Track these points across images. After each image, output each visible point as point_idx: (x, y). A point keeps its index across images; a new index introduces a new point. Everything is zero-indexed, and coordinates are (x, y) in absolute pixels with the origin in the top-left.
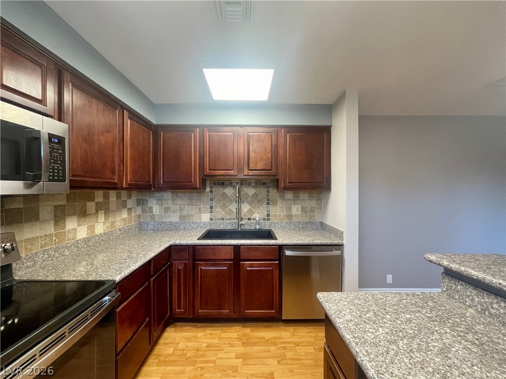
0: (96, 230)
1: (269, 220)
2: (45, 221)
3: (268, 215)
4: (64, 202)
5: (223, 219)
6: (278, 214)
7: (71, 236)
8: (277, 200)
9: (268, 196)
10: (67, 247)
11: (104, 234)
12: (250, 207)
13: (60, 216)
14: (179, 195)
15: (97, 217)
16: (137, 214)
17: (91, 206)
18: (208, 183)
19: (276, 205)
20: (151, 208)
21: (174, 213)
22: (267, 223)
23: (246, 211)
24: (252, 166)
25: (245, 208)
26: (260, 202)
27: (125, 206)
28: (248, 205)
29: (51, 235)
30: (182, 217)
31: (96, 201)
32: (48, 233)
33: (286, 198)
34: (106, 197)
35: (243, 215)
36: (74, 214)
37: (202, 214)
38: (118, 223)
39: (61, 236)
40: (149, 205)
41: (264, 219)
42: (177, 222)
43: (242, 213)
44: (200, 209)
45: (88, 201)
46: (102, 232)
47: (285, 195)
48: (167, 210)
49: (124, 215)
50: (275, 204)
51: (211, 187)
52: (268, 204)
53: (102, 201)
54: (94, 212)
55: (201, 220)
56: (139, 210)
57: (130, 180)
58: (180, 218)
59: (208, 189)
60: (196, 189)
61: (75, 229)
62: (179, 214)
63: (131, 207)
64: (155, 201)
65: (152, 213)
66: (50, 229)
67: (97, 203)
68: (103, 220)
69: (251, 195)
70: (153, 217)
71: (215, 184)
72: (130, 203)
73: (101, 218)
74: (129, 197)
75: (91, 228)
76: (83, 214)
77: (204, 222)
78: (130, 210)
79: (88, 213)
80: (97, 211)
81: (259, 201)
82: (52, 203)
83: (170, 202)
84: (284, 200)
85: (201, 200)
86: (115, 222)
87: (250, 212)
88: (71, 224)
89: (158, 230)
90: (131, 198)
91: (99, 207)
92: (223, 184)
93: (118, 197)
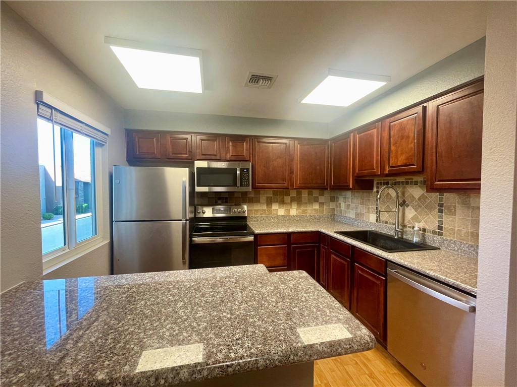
0: (291, 212)
1: (440, 234)
2: (263, 203)
3: (440, 228)
4: (272, 196)
5: (387, 223)
6: (456, 228)
7: (275, 212)
8: (455, 207)
9: (441, 200)
10: (272, 217)
11: (296, 216)
12: (415, 213)
13: (269, 202)
14: (356, 194)
15: (291, 205)
16: (331, 207)
17: (287, 199)
18: (375, 183)
19: (454, 214)
20: (340, 204)
21: (352, 210)
22: (437, 238)
23: (410, 217)
24: (392, 162)
25: (410, 213)
26: (430, 208)
27: (316, 200)
28: (413, 210)
29: (265, 210)
30: (357, 215)
31: (291, 196)
32: (263, 209)
33: (472, 205)
34: (299, 194)
35: (406, 222)
36: (277, 202)
37: (370, 214)
38: (309, 212)
39: (270, 211)
40: (339, 202)
41: (434, 232)
42: (353, 219)
43: (406, 219)
44: (368, 208)
45: (286, 196)
46: (295, 214)
47: (471, 199)
48: (348, 207)
49: (316, 206)
50: (452, 212)
51: (378, 188)
52: (441, 211)
53: (295, 196)
54: (290, 202)
55: (369, 220)
56: (332, 205)
57: (299, 184)
58: (356, 215)
59: (375, 190)
60: (350, 189)
61: (277, 210)
62: (355, 212)
63: (323, 202)
64: (342, 199)
65: (340, 207)
66: (265, 207)
67: (291, 197)
68: (296, 208)
69: (417, 197)
70: (341, 212)
71: (381, 184)
72: (322, 199)
73: (295, 206)
74: (322, 195)
75: (288, 211)
76: (282, 202)
77: (371, 222)
78: (322, 204)
79: (285, 202)
80: (291, 201)
81: (427, 205)
82: (266, 196)
83: (350, 200)
84: (469, 208)
85: (369, 200)
86: (306, 210)
87: (415, 219)
88: (275, 207)
89: (343, 222)
90: (324, 196)
91: (293, 199)
92: (388, 183)
93: (310, 194)
